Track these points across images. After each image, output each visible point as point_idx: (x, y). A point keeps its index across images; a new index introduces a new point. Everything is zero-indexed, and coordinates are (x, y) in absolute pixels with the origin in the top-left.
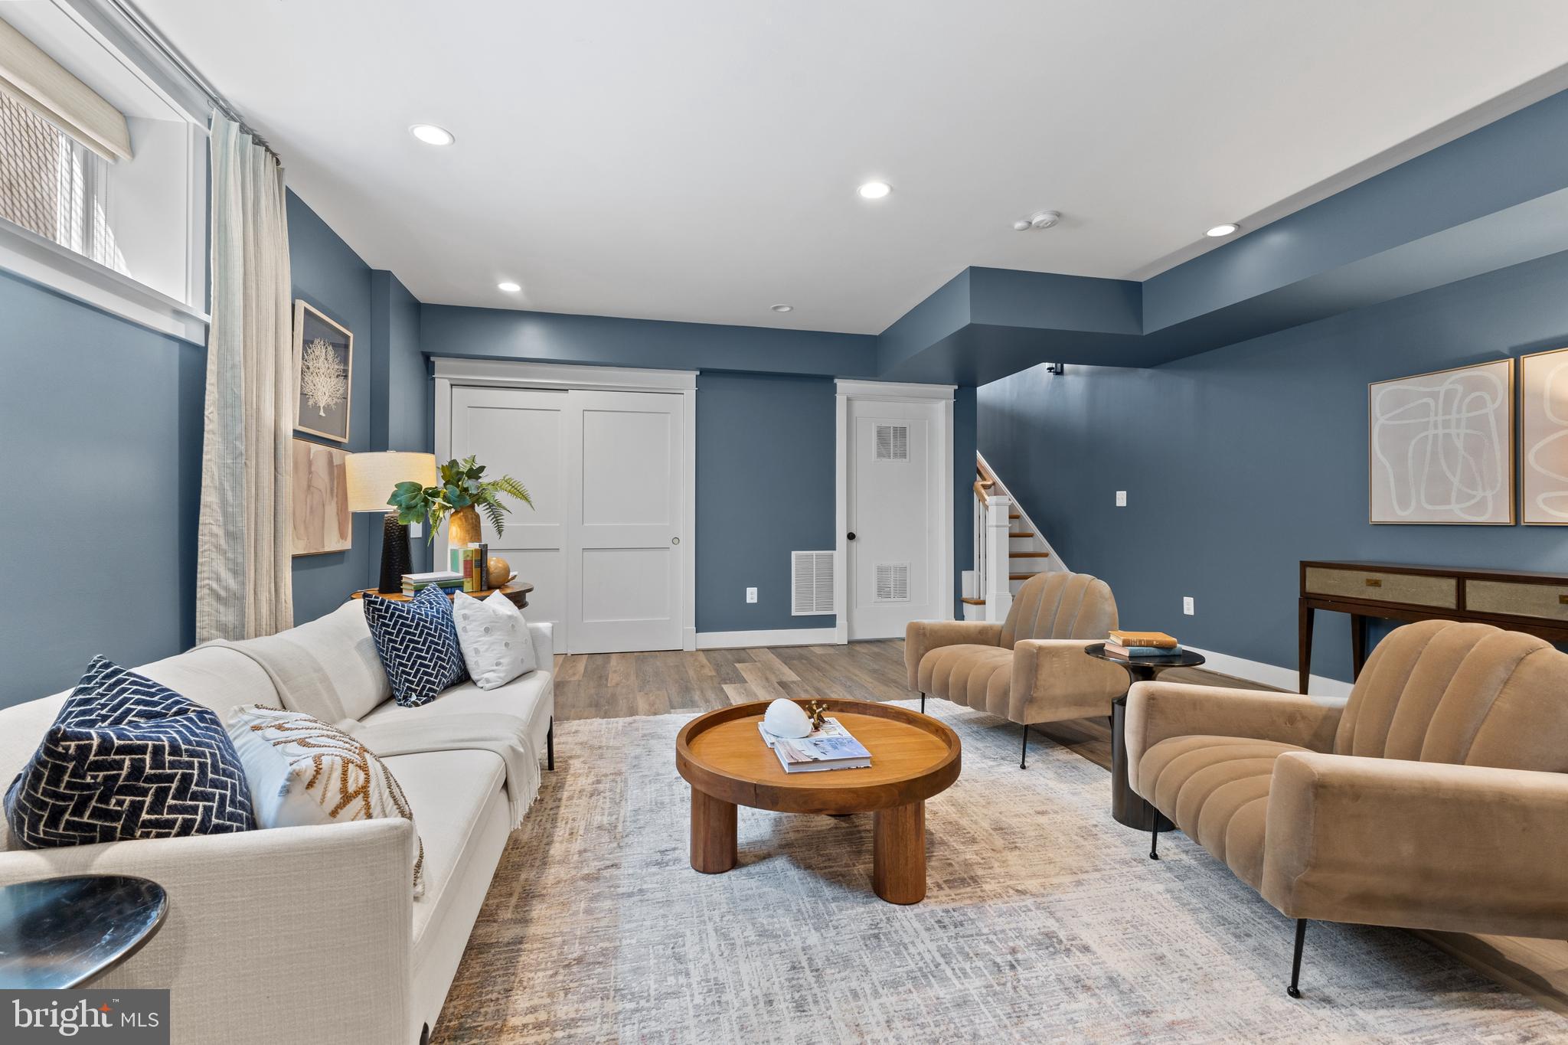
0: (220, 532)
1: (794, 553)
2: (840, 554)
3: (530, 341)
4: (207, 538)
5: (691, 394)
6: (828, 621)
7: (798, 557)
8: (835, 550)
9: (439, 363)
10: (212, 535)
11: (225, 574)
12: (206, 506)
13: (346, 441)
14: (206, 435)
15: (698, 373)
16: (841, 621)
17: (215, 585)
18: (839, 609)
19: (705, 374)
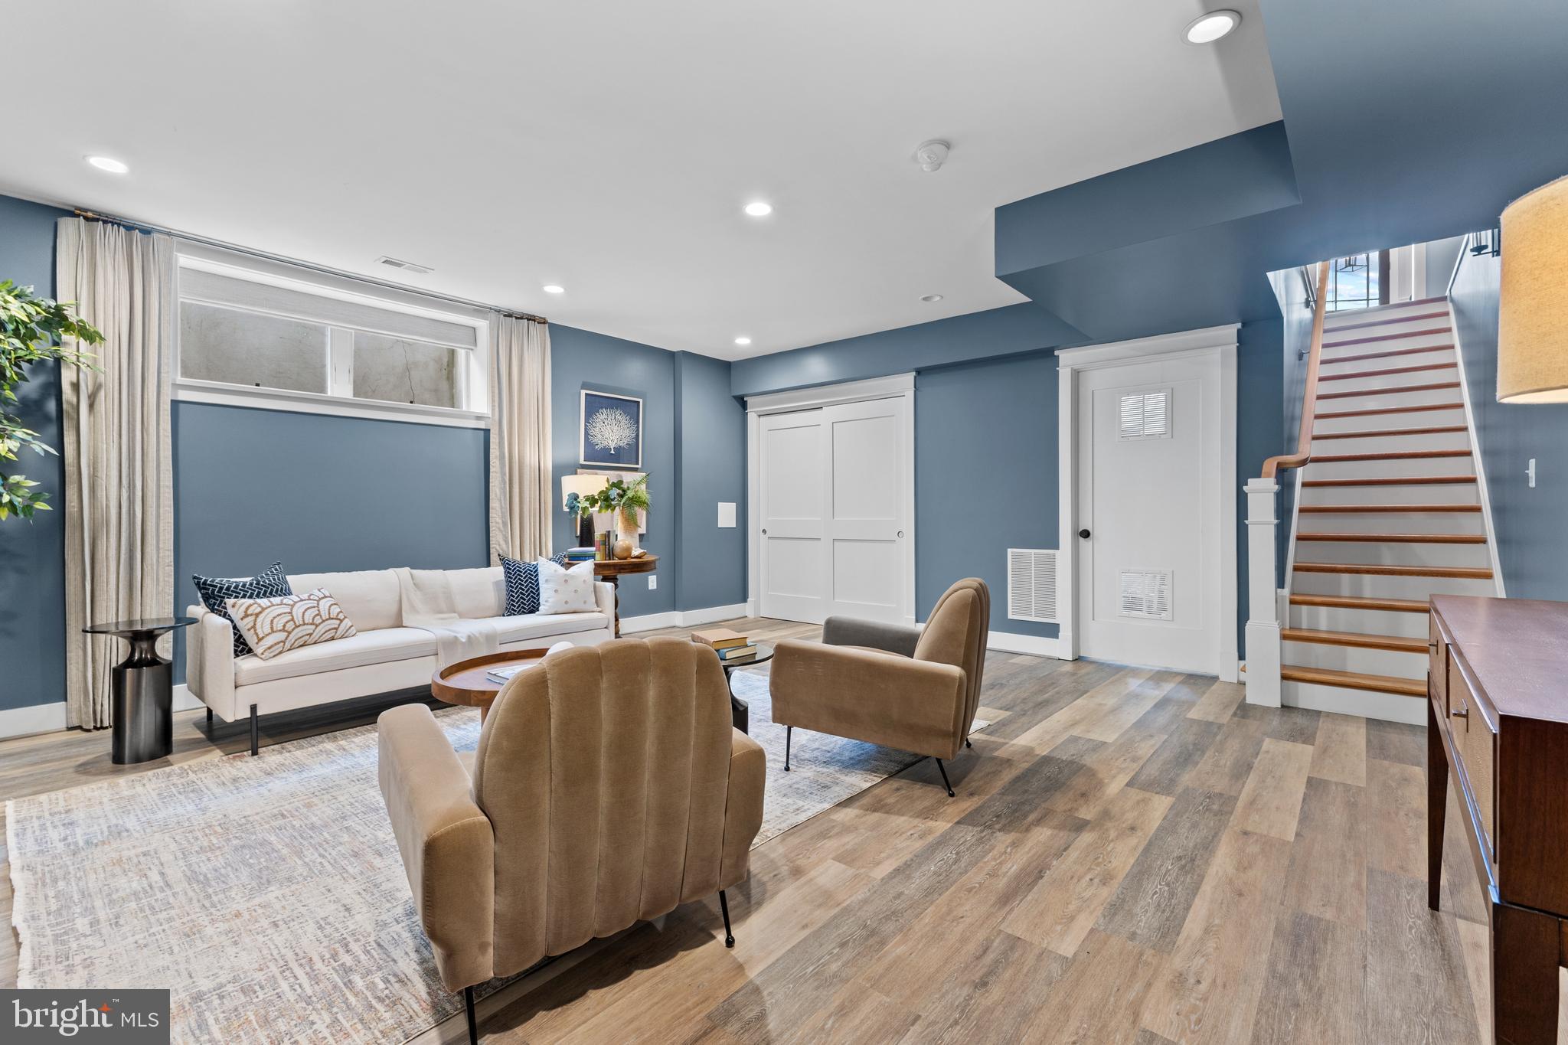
0: (500, 521)
1: (1010, 551)
2: (1063, 555)
3: (817, 368)
4: (494, 524)
5: (910, 394)
6: (1050, 630)
7: (1013, 554)
8: (1057, 547)
9: (750, 400)
10: (496, 523)
11: (502, 542)
12: (493, 509)
13: (639, 466)
14: (491, 474)
15: (914, 373)
16: (1066, 632)
17: (498, 548)
18: (1063, 617)
19: (919, 372)
